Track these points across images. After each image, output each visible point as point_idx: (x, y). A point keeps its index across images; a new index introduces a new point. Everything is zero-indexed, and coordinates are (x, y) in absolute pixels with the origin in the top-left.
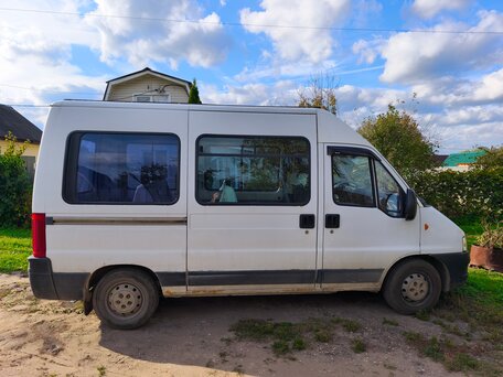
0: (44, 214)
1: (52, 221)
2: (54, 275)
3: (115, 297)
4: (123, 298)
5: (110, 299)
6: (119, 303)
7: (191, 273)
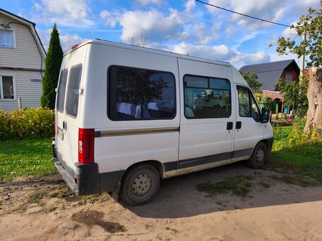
0: (94, 129)
1: (99, 134)
2: (100, 175)
3: (138, 184)
4: (143, 184)
5: (134, 186)
6: (140, 187)
7: (180, 161)
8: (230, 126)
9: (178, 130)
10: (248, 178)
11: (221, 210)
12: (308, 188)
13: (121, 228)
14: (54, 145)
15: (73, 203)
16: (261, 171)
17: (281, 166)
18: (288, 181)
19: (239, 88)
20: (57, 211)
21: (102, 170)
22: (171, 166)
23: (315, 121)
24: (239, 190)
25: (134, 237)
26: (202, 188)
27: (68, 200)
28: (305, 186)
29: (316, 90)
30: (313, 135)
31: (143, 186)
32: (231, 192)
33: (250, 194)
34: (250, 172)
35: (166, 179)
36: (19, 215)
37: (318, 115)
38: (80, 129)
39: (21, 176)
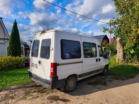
0: (57, 63)
1: (59, 65)
3: (70, 84)
4: (71, 84)
5: (69, 84)
6: (71, 85)
7: (83, 74)
8: (97, 60)
9: (82, 62)
10: (104, 79)
11: (100, 91)
12: (124, 81)
13: (68, 100)
14: (29, 71)
15: (44, 94)
16: (107, 76)
17: (113, 74)
18: (117, 79)
19: (99, 46)
20: (40, 97)
21: (59, 79)
22: (80, 76)
23: (120, 57)
24: (103, 83)
25: (75, 103)
26: (90, 84)
27: (41, 93)
28: (123, 80)
29: (120, 47)
30: (120, 62)
31: (72, 84)
32: (100, 84)
33: (107, 84)
34: (103, 77)
35: (78, 81)
36: (25, 100)
37: (121, 55)
38: (51, 63)
39: (13, 86)
